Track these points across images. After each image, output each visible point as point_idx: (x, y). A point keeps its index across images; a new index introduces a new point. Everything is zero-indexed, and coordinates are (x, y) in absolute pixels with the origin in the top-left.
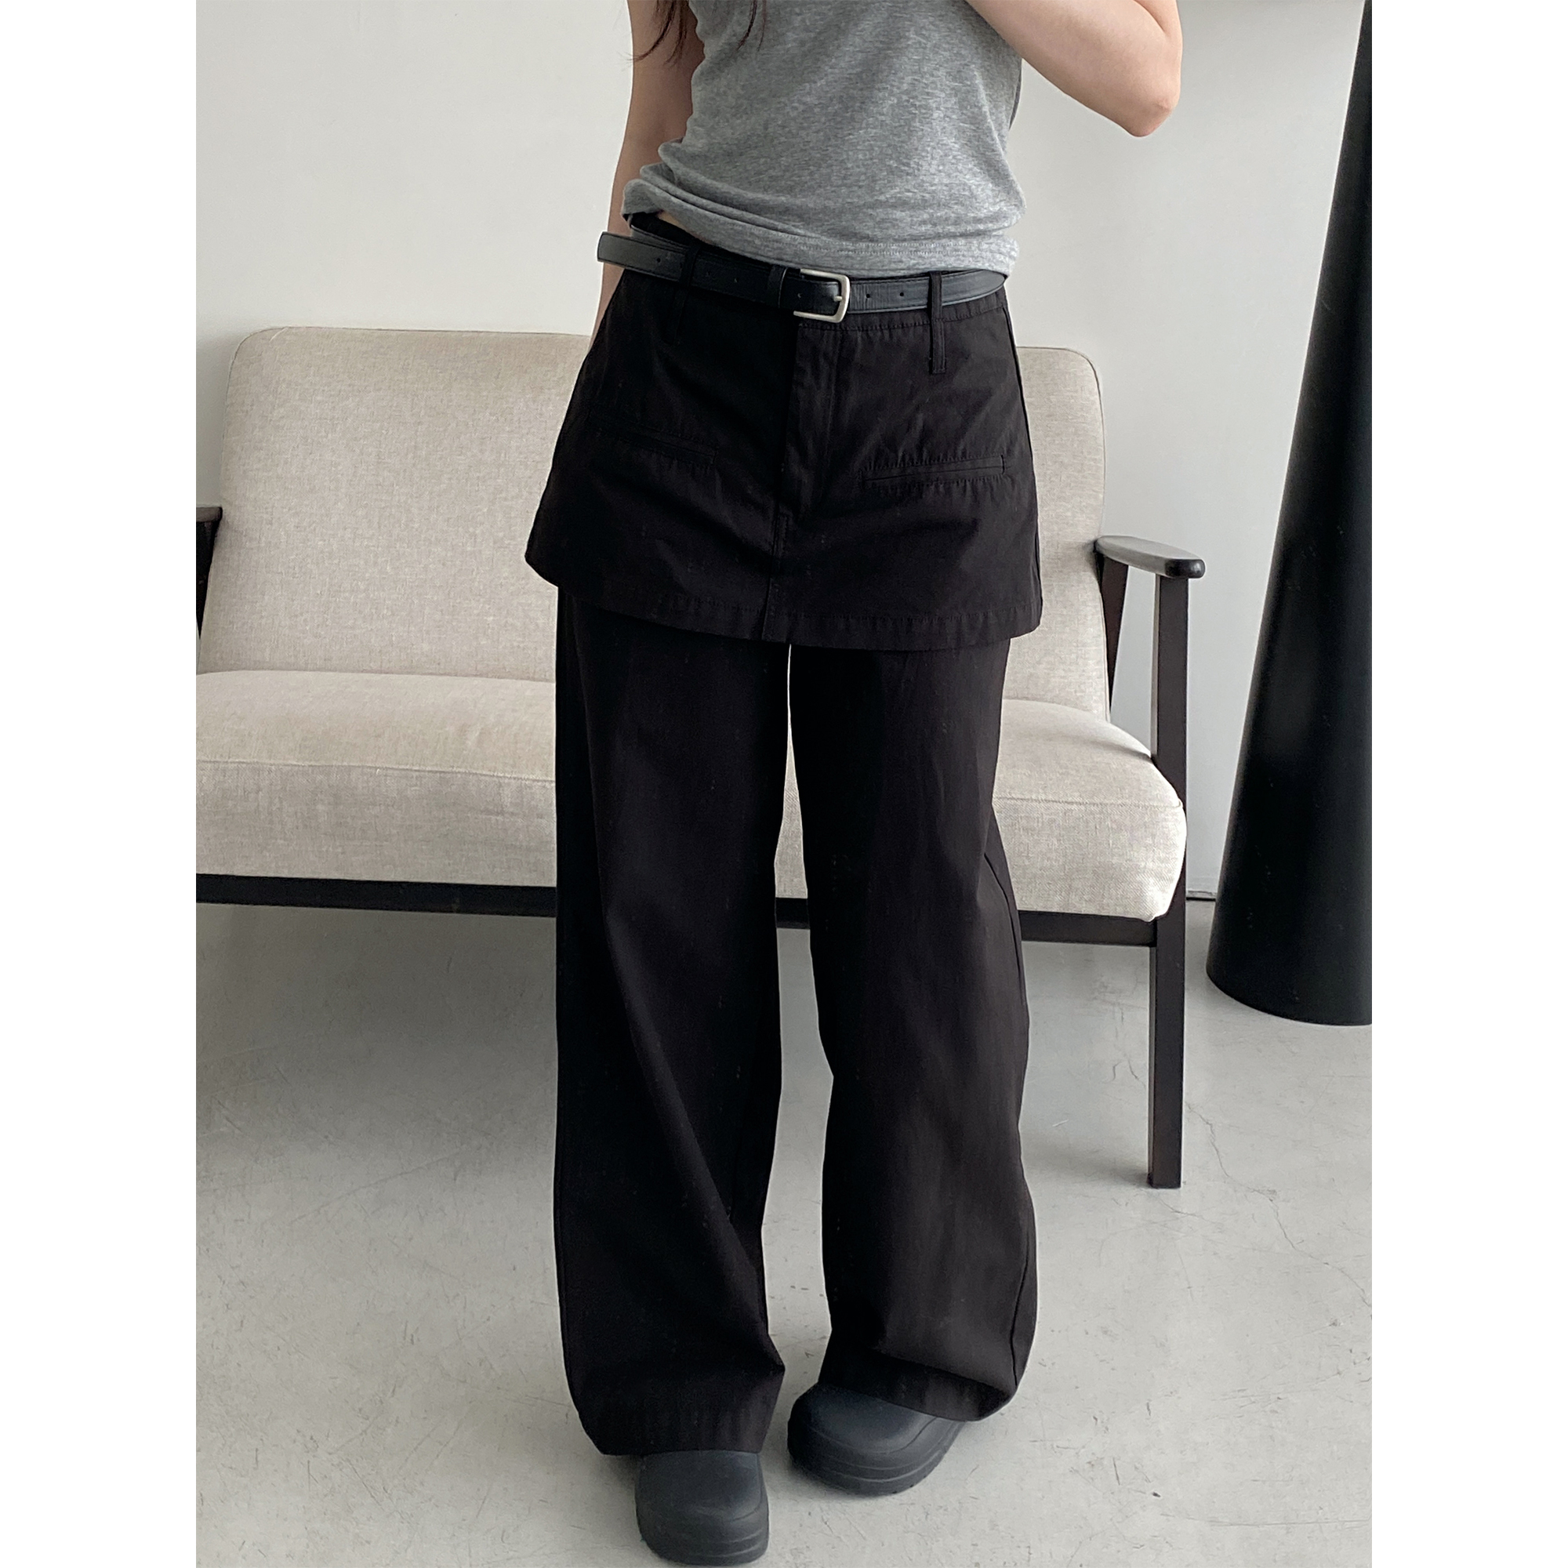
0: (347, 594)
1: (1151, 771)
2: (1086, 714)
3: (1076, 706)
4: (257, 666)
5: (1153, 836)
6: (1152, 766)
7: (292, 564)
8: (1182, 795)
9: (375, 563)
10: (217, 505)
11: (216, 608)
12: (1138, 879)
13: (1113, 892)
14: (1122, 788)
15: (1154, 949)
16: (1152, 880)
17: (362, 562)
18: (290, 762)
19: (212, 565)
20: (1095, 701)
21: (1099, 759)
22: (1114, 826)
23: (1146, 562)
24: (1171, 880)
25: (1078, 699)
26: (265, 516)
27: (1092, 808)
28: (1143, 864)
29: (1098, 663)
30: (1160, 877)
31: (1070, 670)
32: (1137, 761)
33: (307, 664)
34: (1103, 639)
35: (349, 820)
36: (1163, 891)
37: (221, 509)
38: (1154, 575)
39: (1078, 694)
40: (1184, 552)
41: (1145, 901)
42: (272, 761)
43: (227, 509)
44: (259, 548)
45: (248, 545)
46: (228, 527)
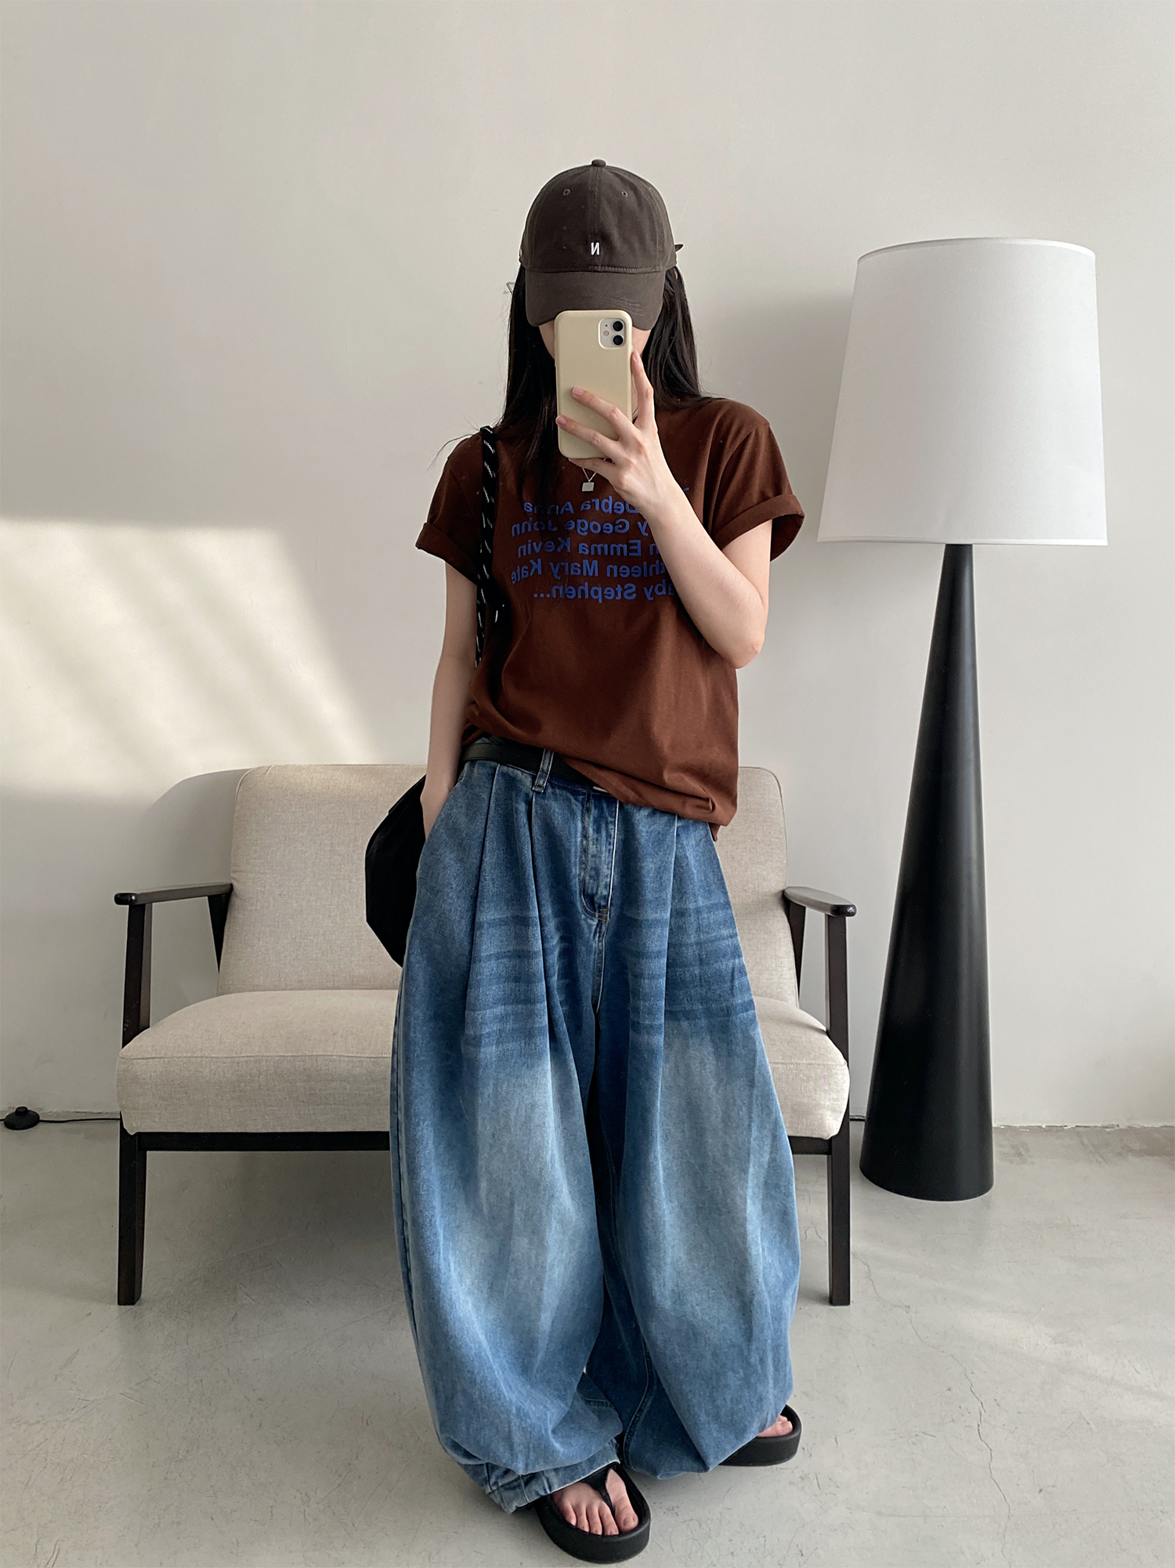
0: (311, 938)
1: (826, 1042)
2: (785, 1003)
3: (777, 998)
4: (255, 988)
5: (830, 1084)
6: (827, 1038)
7: (277, 919)
8: (846, 1057)
9: (330, 916)
10: (229, 882)
11: (229, 951)
12: (820, 1112)
13: (804, 1120)
14: (810, 1053)
15: (830, 1156)
16: (829, 1113)
17: (321, 916)
18: (279, 1054)
19: (227, 921)
20: (789, 994)
21: (795, 1034)
22: (805, 1078)
23: (819, 906)
24: (841, 1112)
25: (778, 993)
26: (259, 888)
27: (792, 1066)
28: (823, 1103)
29: (790, 969)
30: (834, 1110)
31: (772, 974)
32: (817, 1035)
33: (286, 985)
34: (792, 954)
35: (318, 1091)
36: (836, 1120)
37: (232, 885)
38: (824, 914)
39: (779, 990)
40: (841, 899)
41: (824, 1127)
42: (268, 1054)
43: (235, 884)
44: (256, 910)
45: (249, 908)
46: (237, 896)
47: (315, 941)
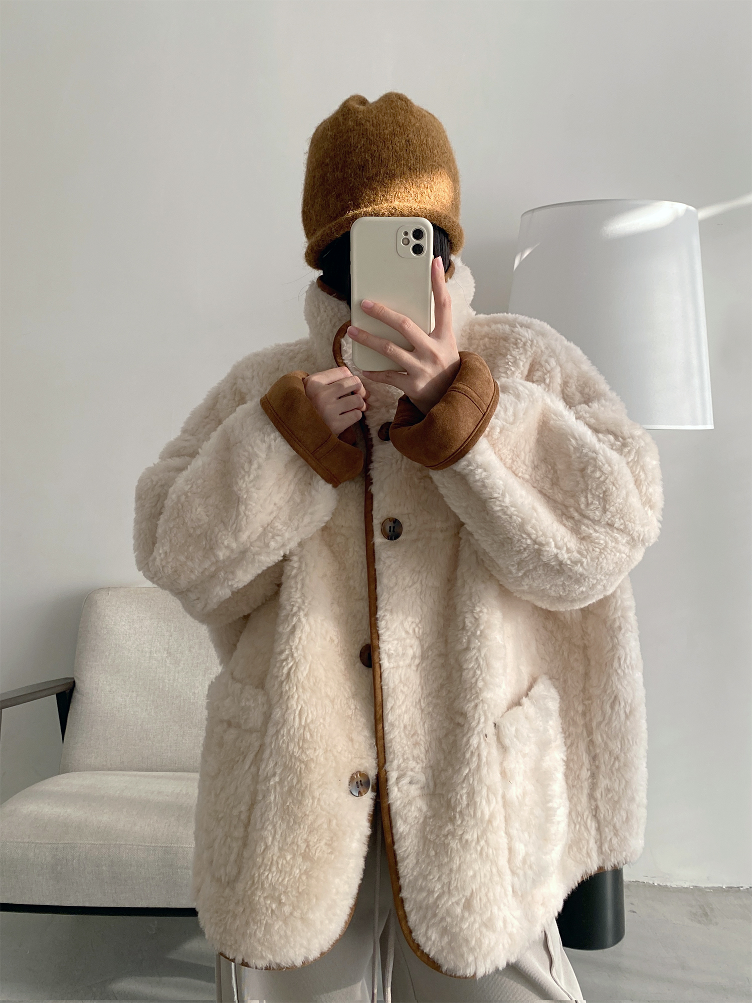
0: (132, 727)
7: (107, 711)
9: (147, 709)
10: (73, 679)
17: (140, 710)
19: (70, 711)
26: (95, 686)
43: (76, 681)
44: (91, 703)
45: (86, 701)
46: (78, 692)
47: (135, 730)
